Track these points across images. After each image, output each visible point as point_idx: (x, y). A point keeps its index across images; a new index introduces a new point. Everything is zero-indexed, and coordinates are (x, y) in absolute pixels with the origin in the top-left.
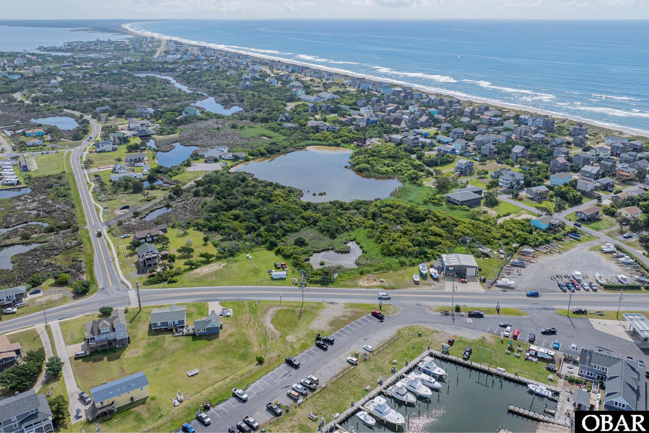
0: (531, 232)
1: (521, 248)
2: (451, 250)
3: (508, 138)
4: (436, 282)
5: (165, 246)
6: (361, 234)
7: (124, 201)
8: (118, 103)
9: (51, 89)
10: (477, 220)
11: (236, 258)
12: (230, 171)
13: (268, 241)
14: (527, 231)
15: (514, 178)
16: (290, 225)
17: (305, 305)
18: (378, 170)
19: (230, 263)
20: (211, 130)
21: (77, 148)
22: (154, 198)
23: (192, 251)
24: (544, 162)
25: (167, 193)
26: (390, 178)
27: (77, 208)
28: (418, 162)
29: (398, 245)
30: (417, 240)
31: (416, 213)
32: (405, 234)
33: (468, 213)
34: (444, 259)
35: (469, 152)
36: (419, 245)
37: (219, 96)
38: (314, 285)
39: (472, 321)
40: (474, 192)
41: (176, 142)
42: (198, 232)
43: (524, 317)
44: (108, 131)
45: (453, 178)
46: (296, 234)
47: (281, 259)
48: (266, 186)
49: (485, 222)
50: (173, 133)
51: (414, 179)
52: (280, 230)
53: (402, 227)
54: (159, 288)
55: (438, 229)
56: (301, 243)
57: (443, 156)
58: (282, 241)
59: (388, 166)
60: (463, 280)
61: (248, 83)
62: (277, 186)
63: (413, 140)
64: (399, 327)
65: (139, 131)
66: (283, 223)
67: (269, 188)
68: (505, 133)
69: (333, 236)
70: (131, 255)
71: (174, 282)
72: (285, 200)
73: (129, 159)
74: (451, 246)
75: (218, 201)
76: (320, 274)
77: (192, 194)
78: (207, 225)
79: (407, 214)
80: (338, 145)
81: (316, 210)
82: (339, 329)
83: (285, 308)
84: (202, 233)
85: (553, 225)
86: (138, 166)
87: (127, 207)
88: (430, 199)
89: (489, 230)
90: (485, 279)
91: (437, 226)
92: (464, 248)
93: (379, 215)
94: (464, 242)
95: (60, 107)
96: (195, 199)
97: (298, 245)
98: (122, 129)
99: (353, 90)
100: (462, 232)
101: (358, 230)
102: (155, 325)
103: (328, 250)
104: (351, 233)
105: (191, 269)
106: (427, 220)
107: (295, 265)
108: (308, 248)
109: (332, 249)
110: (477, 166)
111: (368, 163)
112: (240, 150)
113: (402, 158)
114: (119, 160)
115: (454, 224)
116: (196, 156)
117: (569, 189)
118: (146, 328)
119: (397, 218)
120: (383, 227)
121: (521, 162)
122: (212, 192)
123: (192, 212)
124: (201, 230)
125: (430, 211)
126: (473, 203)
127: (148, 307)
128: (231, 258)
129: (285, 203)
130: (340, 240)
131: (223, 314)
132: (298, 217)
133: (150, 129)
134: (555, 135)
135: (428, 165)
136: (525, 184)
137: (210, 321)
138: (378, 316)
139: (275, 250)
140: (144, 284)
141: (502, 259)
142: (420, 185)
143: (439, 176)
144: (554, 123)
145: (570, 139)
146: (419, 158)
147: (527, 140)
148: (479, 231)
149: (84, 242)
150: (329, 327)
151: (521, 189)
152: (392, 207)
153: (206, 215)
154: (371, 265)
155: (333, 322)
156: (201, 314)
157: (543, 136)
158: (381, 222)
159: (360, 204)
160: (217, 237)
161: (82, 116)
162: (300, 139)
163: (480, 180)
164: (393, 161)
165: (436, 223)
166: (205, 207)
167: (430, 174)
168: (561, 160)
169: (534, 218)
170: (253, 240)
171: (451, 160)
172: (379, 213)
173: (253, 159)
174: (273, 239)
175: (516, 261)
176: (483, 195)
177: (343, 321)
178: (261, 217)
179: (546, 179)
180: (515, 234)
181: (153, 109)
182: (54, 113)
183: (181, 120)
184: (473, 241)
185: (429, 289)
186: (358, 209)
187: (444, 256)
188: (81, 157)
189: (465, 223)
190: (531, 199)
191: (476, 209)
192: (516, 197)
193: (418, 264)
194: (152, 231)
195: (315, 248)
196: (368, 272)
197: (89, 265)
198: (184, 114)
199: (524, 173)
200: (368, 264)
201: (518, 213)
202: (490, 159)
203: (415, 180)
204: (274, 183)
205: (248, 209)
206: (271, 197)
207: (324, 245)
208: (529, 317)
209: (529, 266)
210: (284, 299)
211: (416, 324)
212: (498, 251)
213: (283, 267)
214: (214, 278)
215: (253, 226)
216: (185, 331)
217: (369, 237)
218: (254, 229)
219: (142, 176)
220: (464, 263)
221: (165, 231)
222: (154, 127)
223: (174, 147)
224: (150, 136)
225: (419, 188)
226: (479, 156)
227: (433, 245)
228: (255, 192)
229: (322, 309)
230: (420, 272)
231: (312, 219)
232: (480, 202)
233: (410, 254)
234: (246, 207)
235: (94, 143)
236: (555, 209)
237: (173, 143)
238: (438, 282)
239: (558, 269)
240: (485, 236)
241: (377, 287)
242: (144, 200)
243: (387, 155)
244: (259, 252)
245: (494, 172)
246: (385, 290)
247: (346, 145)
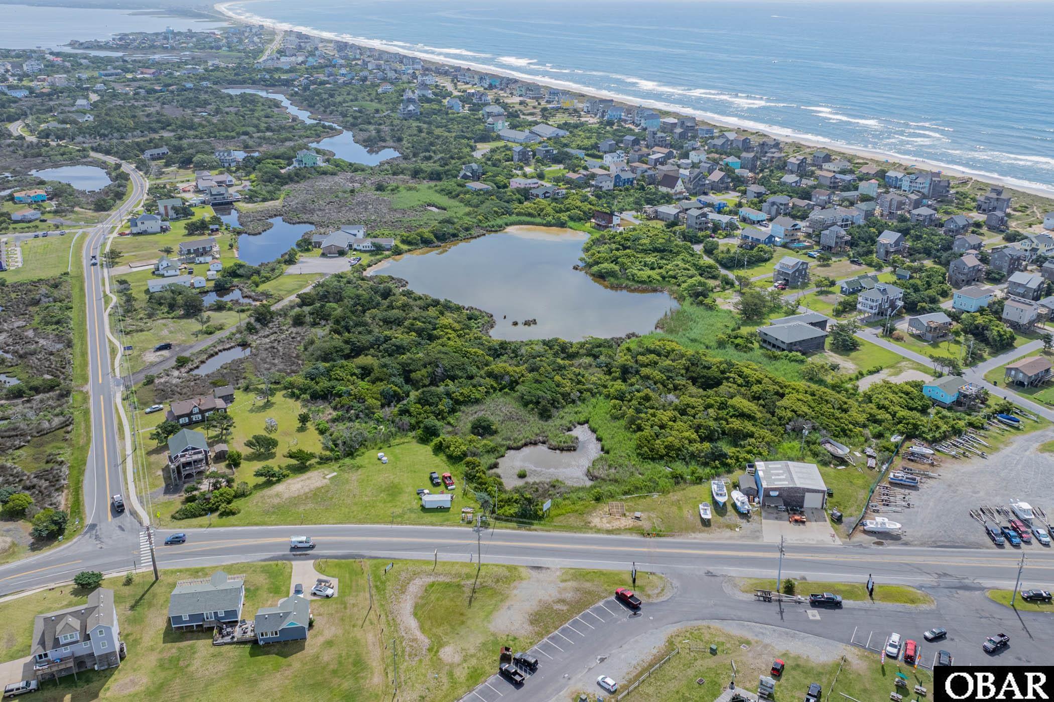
0: (924, 411)
1: (907, 444)
2: (771, 453)
3: (869, 214)
4: (745, 521)
5: (224, 432)
6: (599, 409)
7: (165, 332)
8: (185, 143)
9: (74, 116)
10: (821, 382)
11: (358, 461)
12: (365, 273)
13: (422, 425)
14: (915, 409)
15: (886, 298)
16: (466, 391)
17: (482, 573)
18: (633, 276)
19: (344, 471)
20: (340, 194)
21: (100, 226)
22: (221, 328)
23: (274, 443)
24: (935, 262)
25: (244, 319)
26: (655, 290)
27: (77, 349)
28: (707, 261)
29: (670, 439)
30: (708, 428)
31: (705, 367)
32: (683, 412)
33: (803, 367)
34: (761, 474)
35: (799, 242)
36: (710, 437)
37: (361, 130)
38: (504, 524)
39: (818, 617)
40: (812, 324)
41: (275, 215)
42: (291, 401)
43: (924, 607)
44: (158, 193)
45: (771, 294)
46: (476, 408)
47: (443, 465)
48: (425, 308)
49: (834, 387)
50: (272, 199)
51: (699, 296)
52: (446, 400)
53: (678, 397)
54: (201, 526)
55: (745, 403)
56: (482, 429)
57: (752, 248)
58: (449, 423)
59: (652, 269)
60: (797, 517)
61: (411, 107)
62: (447, 307)
63: (697, 217)
64: (672, 629)
65: (212, 195)
66: (451, 386)
67: (432, 312)
68: (863, 206)
69: (545, 415)
70: (158, 451)
71: (232, 513)
72: (459, 336)
73: (185, 251)
74: (774, 442)
75: (336, 336)
76: (516, 501)
77: (289, 321)
78: (310, 388)
79: (687, 369)
80: (562, 225)
81: (516, 356)
82: (548, 632)
83: (441, 579)
84: (299, 404)
85: (965, 396)
86: (201, 263)
87: (167, 347)
88: (729, 336)
89: (845, 406)
90: (841, 516)
91: (744, 396)
92: (796, 444)
93: (633, 371)
94: (797, 432)
95: (84, 150)
96: (294, 330)
97: (478, 434)
98: (184, 191)
99: (592, 121)
100: (793, 411)
101: (594, 400)
102: (178, 619)
103: (535, 444)
104: (581, 407)
105: (269, 484)
106: (725, 383)
107: (470, 478)
108: (498, 439)
109: (544, 443)
110: (816, 271)
111: (615, 261)
112: (386, 233)
113: (678, 253)
114: (168, 251)
115: (777, 393)
116: (306, 245)
117: (991, 321)
118: (161, 624)
119: (669, 378)
120: (641, 398)
121: (894, 261)
122: (326, 318)
123: (287, 358)
124: (298, 398)
125: (730, 365)
126: (812, 346)
127: (173, 572)
128: (347, 461)
129: (459, 343)
130: (558, 422)
131: (318, 593)
132: (482, 372)
133: (231, 190)
134: (952, 208)
135: (725, 266)
136: (904, 307)
137: (287, 614)
138: (630, 603)
139: (433, 444)
140: (173, 517)
141: (871, 468)
142: (710, 308)
143: (745, 290)
144: (948, 187)
145: (981, 217)
146: (709, 252)
147: (903, 219)
148: (825, 408)
149: (76, 420)
150: (529, 628)
151: (899, 316)
152: (659, 355)
153: (308, 368)
154: (616, 481)
155: (537, 614)
156: (276, 590)
157: (931, 212)
158: (637, 386)
159: (599, 346)
160: (326, 413)
161: (118, 166)
162: (496, 212)
163: (822, 297)
164: (662, 258)
165: (743, 390)
166: (311, 349)
167: (728, 283)
168: (971, 260)
169: (928, 379)
170: (393, 422)
171: (766, 256)
172: (635, 366)
173: (410, 250)
174: (432, 421)
175: (900, 475)
176: (828, 329)
177: (558, 613)
178: (411, 371)
179: (943, 297)
180: (894, 415)
181: (245, 152)
182: (71, 159)
183: (289, 175)
184: (814, 429)
185: (731, 538)
186: (596, 357)
187: (760, 465)
188: (104, 244)
189: (797, 391)
190: (919, 337)
191: (815, 360)
192: (889, 333)
193: (708, 479)
194: (203, 402)
195: (510, 439)
196: (612, 496)
197: (75, 472)
198: (296, 164)
199: (902, 286)
200: (612, 477)
201: (896, 366)
202: (837, 254)
203: (701, 298)
204: (442, 300)
205: (390, 355)
206: (435, 329)
207: (528, 434)
208: (933, 607)
209: (925, 486)
210: (443, 557)
211: (705, 623)
212: (863, 452)
213: (446, 482)
214: (310, 506)
215: (395, 391)
216: (237, 632)
217: (615, 418)
218: (398, 398)
219: (204, 284)
220: (799, 484)
221: (229, 399)
222: (240, 188)
223: (270, 226)
224: (231, 203)
225: (710, 312)
226: (816, 248)
227: (736, 438)
228: (405, 319)
229: (516, 583)
230: (713, 497)
231: (507, 378)
232: (823, 343)
233: (693, 456)
234: (386, 350)
235: (130, 217)
236: (965, 360)
237: (271, 217)
238: (748, 521)
239: (982, 494)
240: (837, 419)
241: (630, 530)
242: (200, 331)
243: (650, 247)
244: (402, 446)
245: (846, 282)
246: (643, 539)
247: (577, 224)
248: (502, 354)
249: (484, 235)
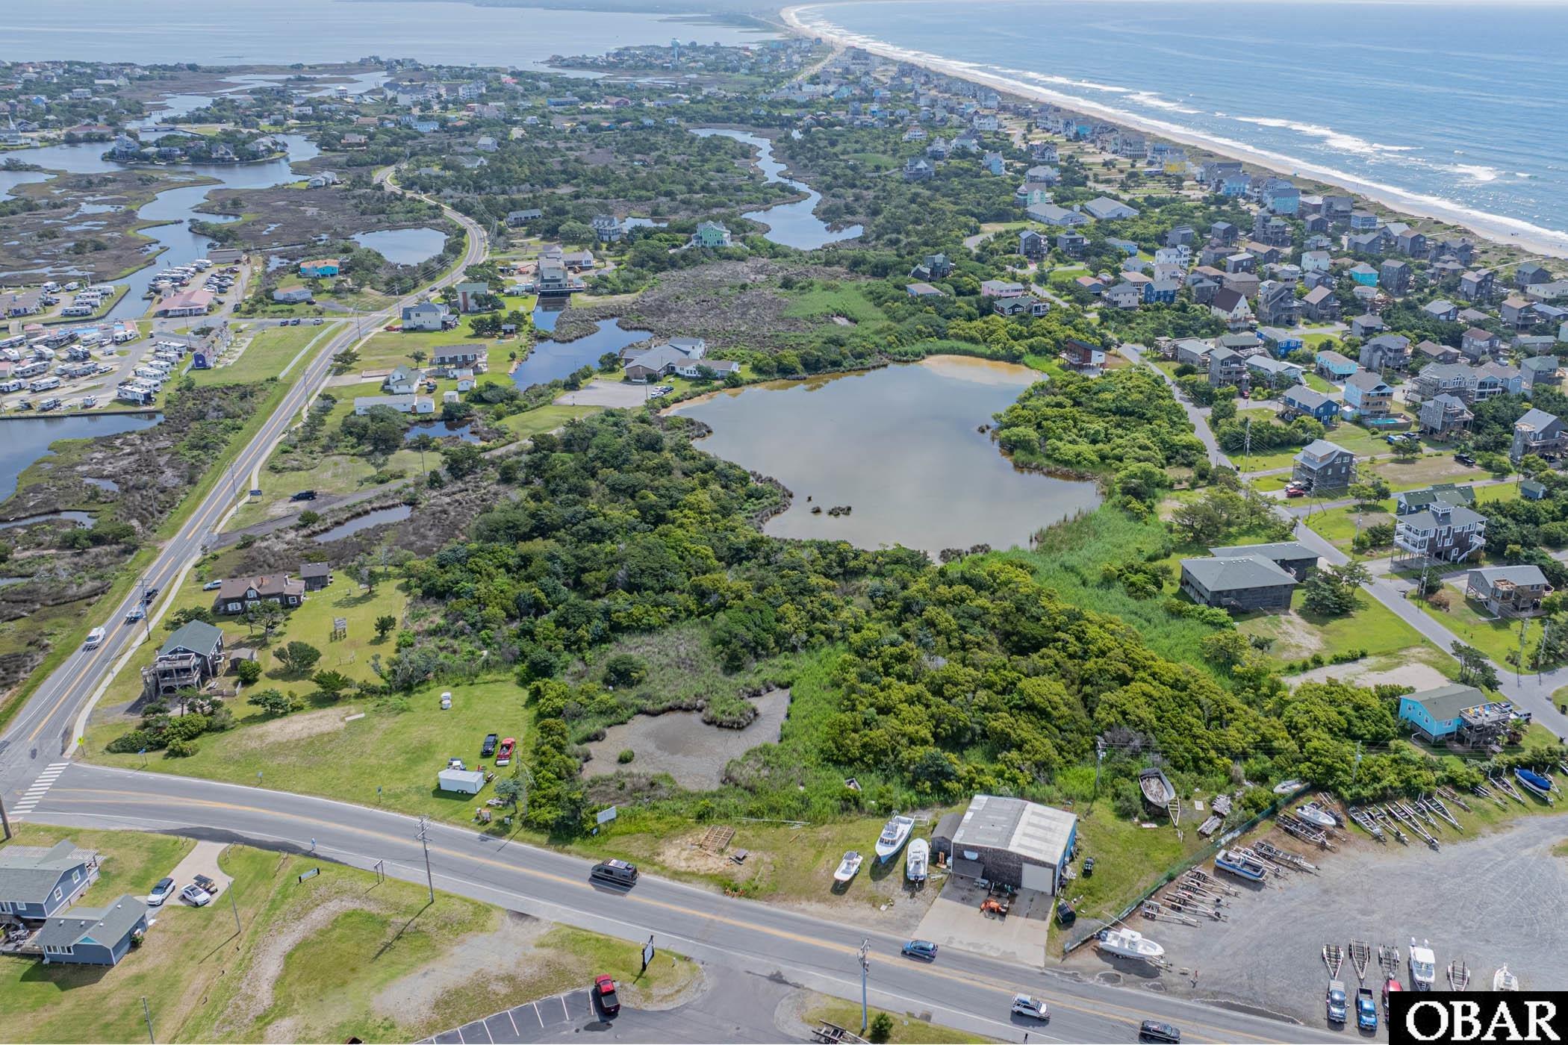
1: (1304, 801)
2: (1039, 778)
4: (907, 894)
5: (269, 631)
7: (325, 474)
9: (464, 159)
10: (1226, 667)
11: (413, 700)
12: (659, 413)
13: (533, 657)
14: (1360, 738)
15: (1444, 528)
16: (637, 611)
18: (1055, 450)
19: (378, 712)
20: (726, 290)
21: (374, 314)
22: (400, 476)
23: (315, 659)
26: (1081, 478)
27: (199, 488)
30: (958, 722)
31: (1033, 617)
32: (937, 690)
33: (1218, 635)
34: (967, 815)
35: (1389, 415)
37: (833, 196)
40: (1283, 562)
41: (612, 316)
47: (522, 724)
49: (1240, 680)
50: (626, 292)
51: (1128, 494)
52: (597, 622)
53: (948, 663)
54: (132, 767)
55: (1055, 687)
56: (620, 674)
58: (582, 659)
59: (1093, 441)
60: (999, 903)
61: (922, 165)
62: (721, 474)
63: (1223, 362)
66: (622, 601)
67: (691, 480)
69: (733, 665)
71: (182, 754)
74: (1052, 762)
75: (530, 503)
77: (498, 474)
78: (431, 579)
79: (1005, 617)
80: (1015, 359)
81: (769, 564)
83: (369, 907)
84: (407, 601)
85: (1470, 727)
87: (309, 496)
88: (1131, 568)
89: (1228, 716)
90: (1077, 914)
91: (1061, 676)
93: (918, 609)
96: (493, 488)
98: (521, 273)
100: (1123, 712)
101: (826, 650)
103: (687, 710)
104: (799, 658)
105: (269, 716)
106: (1046, 649)
108: (632, 695)
109: (700, 710)
110: (1381, 470)
111: (1040, 423)
113: (1151, 420)
114: (419, 357)
115: (1120, 677)
116: (613, 363)
120: (891, 656)
121: (1530, 465)
122: (540, 474)
124: (410, 592)
126: (1262, 601)
128: (396, 698)
130: (744, 680)
131: (189, 896)
133: (581, 275)
135: (1226, 447)
136: (1485, 549)
137: (90, 924)
139: (531, 688)
140: (108, 747)
141: (1203, 835)
142: (1138, 516)
146: (1217, 421)
149: (113, 589)
150: (427, 1013)
151: (1466, 565)
152: (979, 587)
153: (446, 548)
154: (754, 791)
155: (457, 992)
156: (142, 881)
159: (899, 560)
160: (428, 621)
161: (467, 232)
162: (919, 332)
163: (1355, 517)
164: (1118, 426)
165: (1068, 664)
167: (1206, 477)
170: (501, 646)
171: (1305, 436)
172: (923, 601)
174: (546, 653)
175: (1245, 857)
177: (488, 997)
178: (588, 570)
180: (1304, 744)
183: (676, 258)
184: (1148, 749)
185: (862, 921)
187: (979, 801)
188: (356, 342)
190: (1478, 606)
192: (1429, 592)
194: (266, 582)
195: (652, 697)
196: (727, 815)
197: (49, 663)
198: (694, 242)
200: (755, 782)
201: (1396, 653)
202: (1438, 443)
203: (1130, 498)
204: (724, 464)
206: (672, 507)
207: (686, 692)
209: (1277, 884)
212: (1210, 802)
213: (500, 753)
214: (291, 759)
215: (537, 599)
217: (832, 684)
218: (537, 610)
219: (430, 409)
220: (1017, 845)
221: (317, 582)
224: (566, 294)
225: (1130, 524)
226: (1414, 429)
227: (996, 745)
229: (469, 935)
231: (714, 597)
232: (1289, 598)
233: (900, 768)
236: (1535, 658)
237: (605, 318)
238: (912, 896)
239: (1376, 917)
240: (1195, 737)
241: (710, 878)
242: (372, 477)
243: (1113, 406)
244: (491, 686)
245: (1407, 495)
246: (720, 897)
247: (1038, 359)
248: (748, 559)
249: (885, 366)
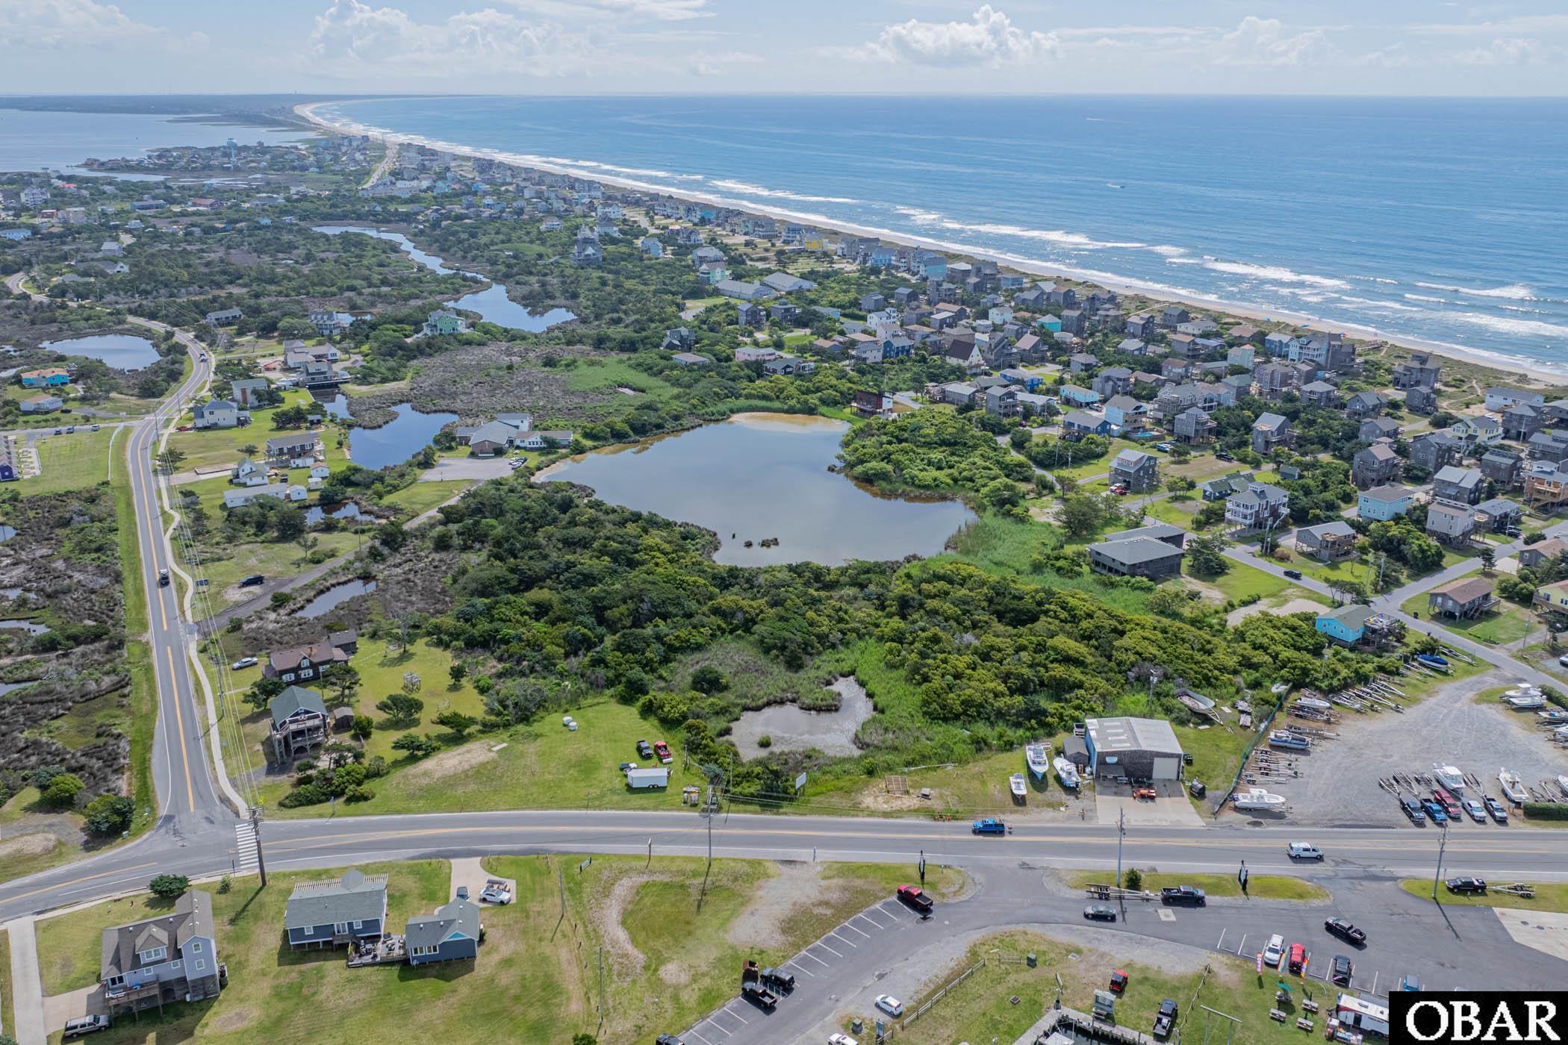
0: (1317, 652)
1: (1294, 695)
2: (1108, 707)
3: (1242, 392)
4: (1072, 798)
5: (347, 692)
6: (869, 655)
7: (253, 561)
8: (264, 302)
9: (101, 266)
10: (1175, 616)
11: (536, 727)
12: (533, 479)
13: (623, 680)
14: (1306, 649)
15: (1264, 503)
16: (683, 633)
17: (715, 868)
18: (912, 478)
19: (517, 741)
20: (493, 372)
21: (148, 418)
22: (332, 555)
23: (418, 706)
24: (1334, 456)
25: (366, 541)
26: (944, 498)
27: (129, 584)
28: (1015, 457)
29: (968, 692)
30: (1020, 676)
31: (1015, 597)
32: (985, 657)
33: (1150, 597)
34: (1093, 734)
35: (1145, 430)
36: (1023, 689)
37: (518, 283)
38: (741, 807)
39: (1173, 918)
40: (1163, 539)
41: (401, 402)
42: (438, 652)
43: (1316, 903)
44: (230, 372)
45: (1106, 500)
46: (698, 656)
47: (654, 731)
48: (622, 523)
49: (1194, 622)
50: (395, 380)
51: (1006, 504)
52: (656, 646)
53: (977, 637)
54: (321, 816)
55: (1072, 643)
56: (707, 683)
57: (1079, 439)
58: (661, 677)
59: (940, 468)
60: (1143, 791)
61: (590, 251)
62: (652, 523)
63: (1001, 399)
64: (976, 936)
65: (308, 374)
66: (663, 627)
67: (631, 529)
68: (1234, 381)
69: (794, 664)
70: (254, 718)
71: (364, 798)
72: (671, 561)
73: (275, 449)
74: (1110, 693)
75: (498, 563)
76: (758, 776)
77: (429, 544)
78: (464, 632)
79: (990, 601)
80: (811, 411)
81: (752, 587)
82: (806, 943)
83: (659, 878)
84: (448, 654)
85: (1374, 631)
86: (298, 467)
87: (257, 581)
88: (1048, 557)
89: (1209, 647)
90: (1203, 789)
91: (1070, 635)
92: (1142, 697)
93: (915, 604)
94: (1143, 681)
95: (118, 312)
96: (437, 556)
97: (703, 691)
98: (268, 369)
99: (850, 268)
100: (1137, 653)
101: (862, 644)
102: (299, 932)
103: (781, 702)
104: (843, 653)
105: (413, 759)
106: (1043, 618)
107: (693, 748)
108: (729, 697)
109: (793, 701)
110: (1168, 468)
111: (887, 458)
112: (561, 423)
113: (975, 447)
114: (251, 451)
115: (1115, 630)
116: (448, 441)
117: (1409, 532)
118: (274, 941)
119: (965, 612)
120: (927, 639)
121: (1277, 455)
122: (481, 538)
123: (427, 593)
124: (447, 646)
125: (1050, 593)
126: (1162, 569)
127: (285, 876)
128: (521, 728)
129: (671, 569)
130: (813, 674)
131: (489, 898)
132: (705, 609)
133: (337, 367)
134: (1359, 383)
135: (1041, 464)
136: (1291, 516)
137: (449, 923)
138: (917, 904)
139: (639, 704)
140: (282, 805)
141: (1246, 727)
142: (1022, 520)
143: (1070, 495)
144: (1353, 353)
145: (1399, 395)
146: (1019, 445)
147: (1290, 398)
148: (1182, 649)
149: (135, 680)
150: (781, 938)
151: (1283, 528)
152: (951, 582)
153: (461, 604)
154: (896, 749)
155: (791, 920)
156: (431, 896)
157: (1328, 387)
158: (921, 624)
159: (868, 571)
160: (488, 666)
161: (170, 335)
162: (716, 394)
163: (1177, 505)
164: (953, 454)
165: (1068, 626)
166: (462, 580)
167: (1046, 487)
168: (1382, 451)
169: (1323, 611)
170: (582, 676)
171: (1099, 450)
172: (917, 596)
173: (595, 448)
174: (636, 673)
175: (1284, 734)
176: (1185, 546)
177: (819, 919)
178: (606, 608)
179: (1345, 502)
180: (1275, 657)
181: (352, 315)
182: (100, 326)
183: (418, 346)
184: (1166, 677)
185: (1053, 820)
186: (862, 586)
187: (1092, 723)
188: (155, 444)
189: (1143, 627)
190: (1311, 556)
191: (1170, 586)
192: (1270, 551)
193: (1021, 745)
194: (315, 651)
195: (746, 697)
196: (889, 768)
197: (138, 749)
198: (427, 330)
199: (1288, 487)
200: (889, 743)
201: (1279, 597)
202: (1197, 447)
203: (1008, 507)
204: (645, 513)
205: (574, 587)
206: (636, 552)
207: (772, 690)
208: (1328, 902)
209: (1319, 749)
210: (660, 850)
211: (1020, 927)
212: (1234, 706)
213: (659, 754)
214: (472, 787)
215: (583, 635)
216: (381, 949)
217: (892, 666)
218: (588, 644)
219: (305, 495)
220: (1146, 746)
221: (350, 648)
222: (347, 364)
223: (394, 416)
224: (336, 385)
225: (1021, 526)
226: (1169, 439)
227: (1060, 689)
228: (594, 539)
229: (761, 882)
230: (1029, 768)
231: (740, 615)
232: (1179, 565)
233: (1000, 714)
234: (569, 581)
235: (191, 405)
236: (1375, 584)
237: (394, 404)
238: (1077, 798)
239: (1396, 758)
240: (1197, 663)
241: (915, 812)
242: (304, 560)
243: (936, 439)
244: (596, 708)
245: (1211, 484)
246: (933, 823)
247: (831, 409)
248: (731, 585)
249: (700, 426)
